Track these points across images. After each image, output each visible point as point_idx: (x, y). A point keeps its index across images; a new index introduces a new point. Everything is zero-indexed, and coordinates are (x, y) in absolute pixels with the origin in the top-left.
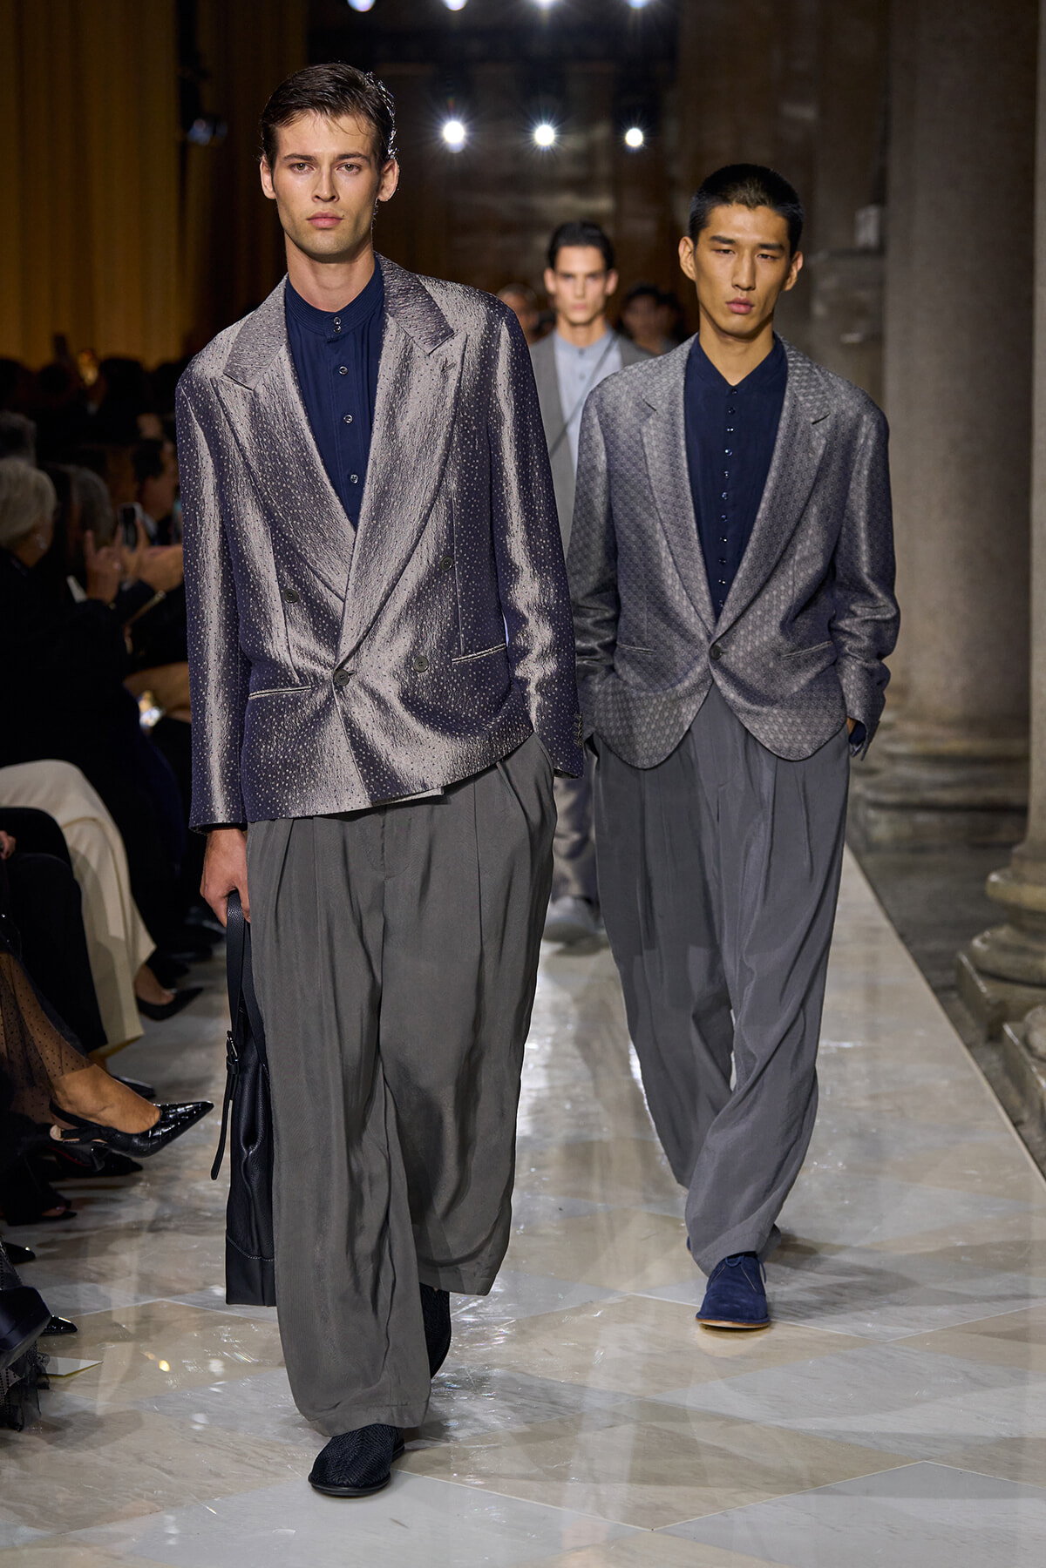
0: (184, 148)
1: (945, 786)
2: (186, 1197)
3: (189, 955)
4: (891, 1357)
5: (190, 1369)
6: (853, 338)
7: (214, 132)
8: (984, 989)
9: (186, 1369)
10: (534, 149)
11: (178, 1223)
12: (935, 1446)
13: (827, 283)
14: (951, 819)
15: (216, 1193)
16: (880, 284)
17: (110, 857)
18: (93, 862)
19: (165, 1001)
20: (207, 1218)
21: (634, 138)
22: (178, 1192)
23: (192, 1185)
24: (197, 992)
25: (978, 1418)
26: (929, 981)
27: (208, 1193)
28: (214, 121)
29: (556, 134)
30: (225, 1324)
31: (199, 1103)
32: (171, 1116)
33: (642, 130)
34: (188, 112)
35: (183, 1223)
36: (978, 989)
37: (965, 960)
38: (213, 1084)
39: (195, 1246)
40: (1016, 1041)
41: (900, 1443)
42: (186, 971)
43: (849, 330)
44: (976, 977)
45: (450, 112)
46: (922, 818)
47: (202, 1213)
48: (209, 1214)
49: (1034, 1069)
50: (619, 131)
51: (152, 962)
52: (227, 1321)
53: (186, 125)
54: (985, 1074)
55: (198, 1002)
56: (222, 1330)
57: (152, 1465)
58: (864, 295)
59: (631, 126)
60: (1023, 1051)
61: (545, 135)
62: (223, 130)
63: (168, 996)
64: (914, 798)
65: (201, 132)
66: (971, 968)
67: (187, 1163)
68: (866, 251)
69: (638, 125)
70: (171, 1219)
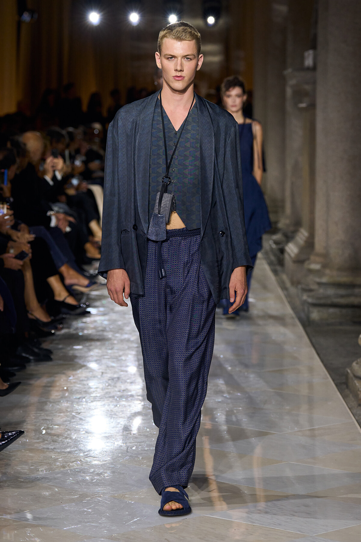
0: (19, 24)
1: (342, 296)
2: (13, 473)
3: (16, 368)
6: (303, 105)
7: (32, 17)
8: (357, 384)
11: (10, 484)
13: (292, 82)
14: (344, 311)
15: (26, 471)
16: (314, 83)
19: (4, 388)
20: (22, 482)
21: (211, 20)
22: (10, 470)
23: (16, 467)
24: (19, 384)
26: (333, 380)
27: (22, 471)
28: (32, 12)
29: (177, 18)
30: (28, 528)
31: (18, 431)
32: (6, 436)
33: (214, 17)
34: (21, 8)
35: (11, 484)
36: (355, 384)
37: (349, 371)
38: (25, 424)
42: (15, 375)
43: (301, 102)
44: (354, 378)
45: (132, 9)
46: (331, 310)
47: (20, 480)
48: (23, 480)
50: (205, 18)
52: (30, 526)
53: (20, 14)
54: (357, 421)
55: (19, 388)
58: (307, 87)
59: (209, 16)
61: (173, 19)
62: (36, 16)
63: (6, 386)
64: (329, 302)
65: (26, 17)
66: (351, 375)
67: (13, 458)
68: (308, 69)
69: (212, 15)
70: (5, 481)
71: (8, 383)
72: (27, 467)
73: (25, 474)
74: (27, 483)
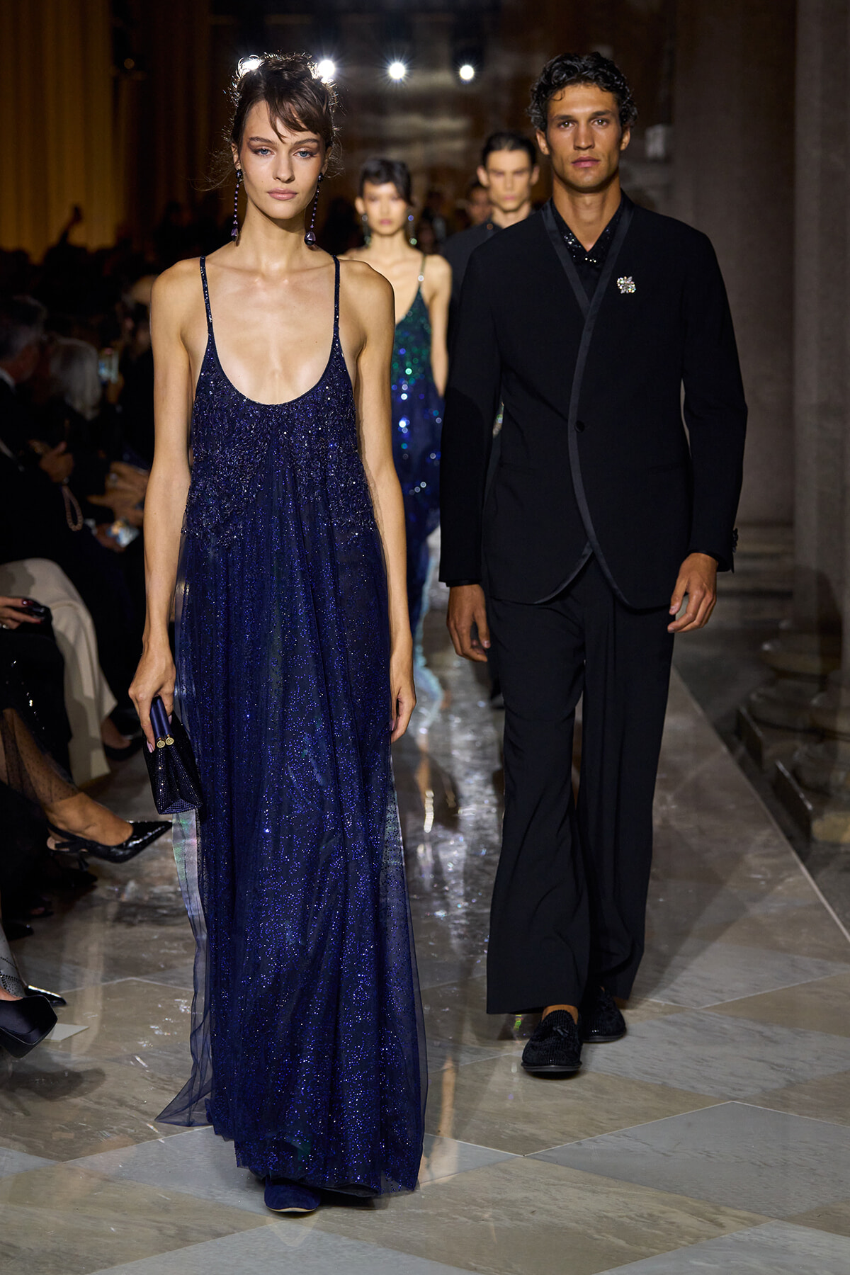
0: (116, 81)
4: (701, 1021)
5: (157, 1033)
8: (760, 735)
9: (154, 1032)
10: (389, 80)
11: (142, 918)
12: (740, 1090)
15: (169, 894)
17: (83, 634)
18: (71, 636)
19: (123, 746)
20: (165, 915)
21: (467, 72)
23: (152, 887)
25: (772, 1068)
26: (715, 727)
27: (163, 895)
28: (140, 60)
29: (406, 70)
33: (473, 66)
34: (120, 52)
35: (145, 918)
36: (756, 733)
37: (744, 711)
39: (156, 937)
40: (787, 774)
41: (712, 1087)
44: (753, 724)
45: (323, 53)
47: (161, 911)
48: (165, 912)
49: (802, 796)
50: (455, 67)
51: (114, 715)
54: (763, 800)
56: (180, 1002)
57: (131, 1107)
59: (464, 63)
60: (793, 782)
61: (397, 71)
66: (748, 718)
67: (148, 870)
68: (655, 161)
69: (469, 63)
70: (135, 915)
71: (129, 738)
72: (171, 889)
73: (169, 900)
74: (174, 916)
